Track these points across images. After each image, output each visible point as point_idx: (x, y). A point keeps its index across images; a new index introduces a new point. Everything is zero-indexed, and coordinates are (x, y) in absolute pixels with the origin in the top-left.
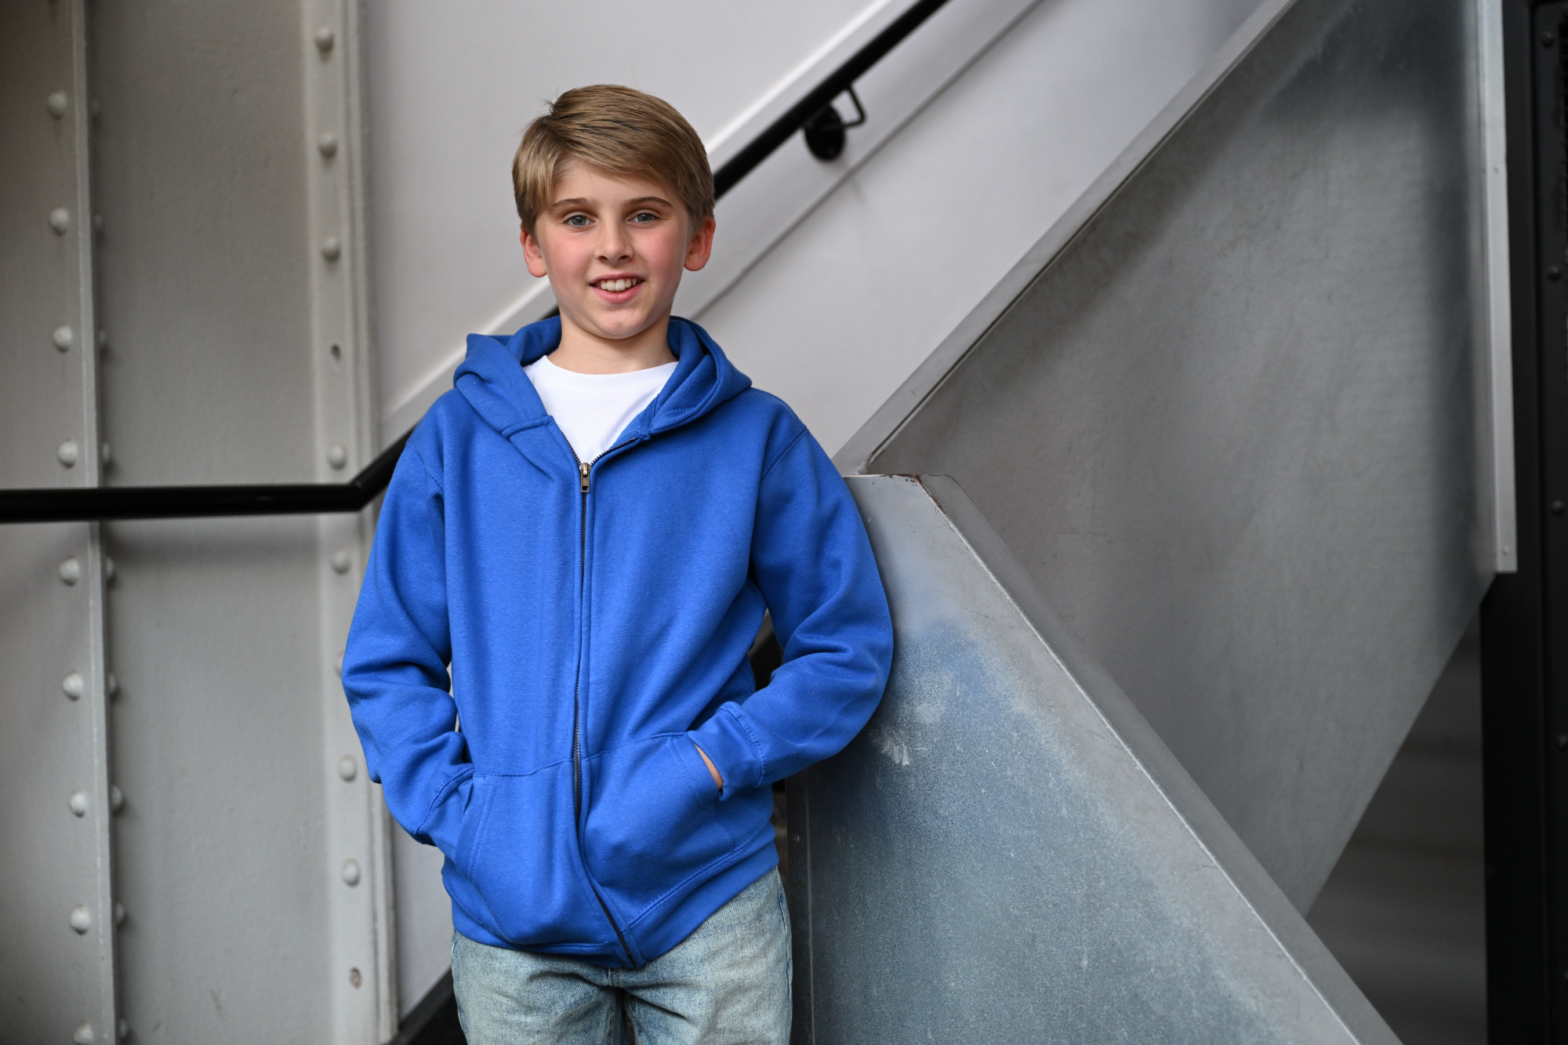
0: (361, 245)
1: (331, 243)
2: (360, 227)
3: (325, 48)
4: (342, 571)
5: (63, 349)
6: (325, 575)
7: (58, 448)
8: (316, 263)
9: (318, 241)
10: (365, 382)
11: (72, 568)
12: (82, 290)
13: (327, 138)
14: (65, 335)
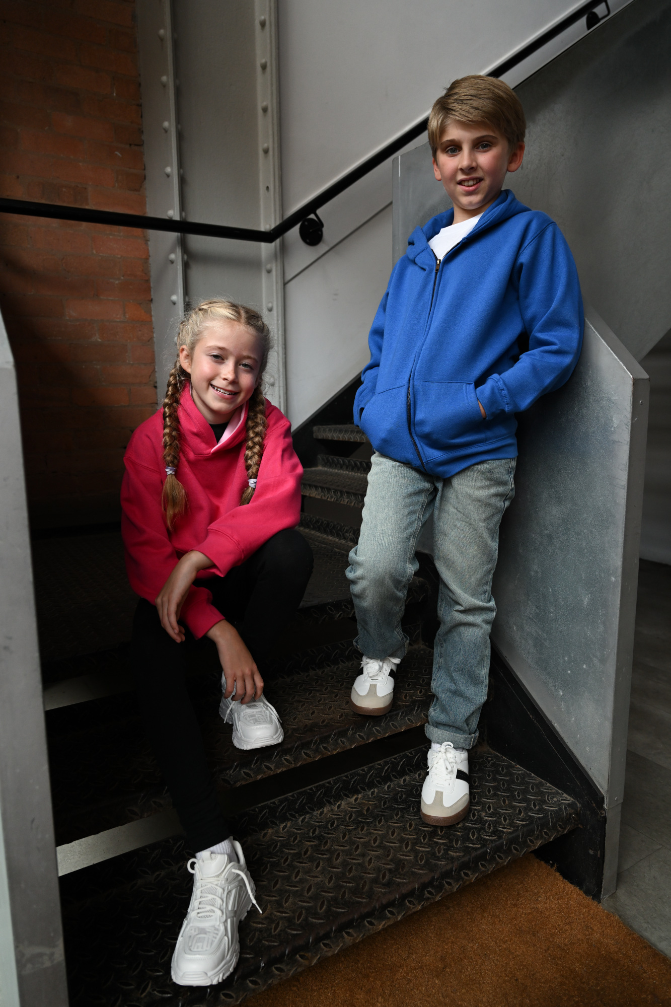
0: (276, 145)
1: (266, 145)
2: (276, 138)
3: (264, 67)
4: (269, 272)
5: (168, 176)
6: (264, 274)
7: (167, 212)
8: (261, 153)
9: (262, 145)
10: (277, 200)
11: (172, 256)
12: (173, 151)
13: (265, 104)
14: (168, 170)
